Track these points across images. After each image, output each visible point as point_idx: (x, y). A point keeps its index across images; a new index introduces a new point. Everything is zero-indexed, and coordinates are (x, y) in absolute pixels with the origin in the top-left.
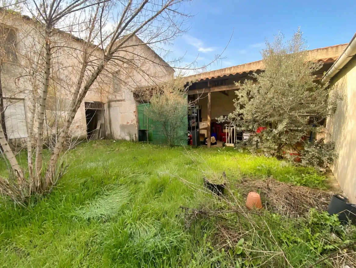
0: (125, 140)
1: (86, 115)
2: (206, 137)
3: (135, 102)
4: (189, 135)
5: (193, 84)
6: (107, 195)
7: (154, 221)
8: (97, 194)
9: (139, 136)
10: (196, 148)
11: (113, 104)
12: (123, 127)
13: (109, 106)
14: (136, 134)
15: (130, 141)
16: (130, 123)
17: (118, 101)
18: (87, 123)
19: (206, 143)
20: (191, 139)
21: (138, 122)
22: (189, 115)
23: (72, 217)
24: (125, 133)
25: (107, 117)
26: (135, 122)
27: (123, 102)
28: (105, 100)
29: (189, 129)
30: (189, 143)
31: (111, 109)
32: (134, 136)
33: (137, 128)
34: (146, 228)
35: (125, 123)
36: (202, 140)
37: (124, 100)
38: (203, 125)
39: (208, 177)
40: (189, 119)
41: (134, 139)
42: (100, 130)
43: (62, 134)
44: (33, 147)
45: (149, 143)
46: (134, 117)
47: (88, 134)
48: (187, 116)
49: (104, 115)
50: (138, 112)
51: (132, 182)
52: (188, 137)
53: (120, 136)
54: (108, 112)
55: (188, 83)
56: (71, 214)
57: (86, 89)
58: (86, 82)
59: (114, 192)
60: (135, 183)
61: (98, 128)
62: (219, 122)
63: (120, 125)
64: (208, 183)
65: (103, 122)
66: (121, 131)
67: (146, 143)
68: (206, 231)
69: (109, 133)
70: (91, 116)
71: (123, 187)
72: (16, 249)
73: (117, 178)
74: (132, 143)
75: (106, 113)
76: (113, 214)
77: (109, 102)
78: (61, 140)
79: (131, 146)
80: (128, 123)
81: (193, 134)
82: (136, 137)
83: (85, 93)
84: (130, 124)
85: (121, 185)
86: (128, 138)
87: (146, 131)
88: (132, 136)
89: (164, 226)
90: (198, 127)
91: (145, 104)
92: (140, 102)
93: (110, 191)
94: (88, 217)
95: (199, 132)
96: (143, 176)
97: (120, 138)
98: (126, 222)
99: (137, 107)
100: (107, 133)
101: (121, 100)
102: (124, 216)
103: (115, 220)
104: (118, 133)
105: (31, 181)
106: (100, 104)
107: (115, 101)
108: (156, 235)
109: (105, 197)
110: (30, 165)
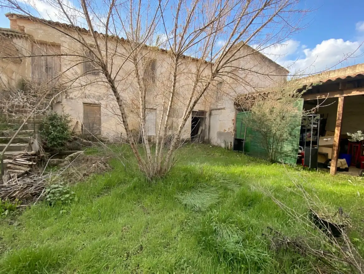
0: (220, 147)
1: (192, 123)
2: (330, 157)
3: (234, 110)
4: (300, 151)
5: (313, 87)
6: (200, 192)
7: (238, 229)
8: (193, 188)
9: (235, 145)
10: (310, 170)
11: (213, 112)
12: (220, 134)
13: (210, 114)
14: (231, 143)
15: (225, 148)
16: (227, 130)
17: (219, 109)
18: (192, 130)
19: (328, 167)
20: (302, 157)
21: (235, 130)
22: (302, 126)
23: (176, 198)
24: (221, 140)
25: (207, 124)
26: (232, 130)
27: (223, 111)
28: (207, 110)
29: (302, 143)
30: (299, 161)
31: (212, 117)
32: (229, 144)
33: (233, 136)
34: (230, 233)
35: (222, 131)
36: (320, 160)
37: (224, 108)
38: (327, 141)
39: (318, 209)
40: (303, 131)
41: (229, 148)
42: (200, 135)
43: (176, 137)
44: (159, 143)
45: (245, 154)
46: (232, 125)
47: (192, 138)
48: (300, 128)
49: (205, 122)
50: (237, 120)
51: (221, 187)
52: (299, 154)
53: (216, 142)
54: (208, 120)
55: (305, 87)
56: (175, 196)
57: (195, 102)
58: (195, 97)
59: (206, 191)
60: (225, 189)
61: (199, 133)
62: (355, 140)
63: (218, 132)
64: (316, 217)
65: (204, 128)
66: (217, 138)
67: (241, 153)
68: (298, 267)
69: (208, 138)
70: (195, 124)
71: (213, 189)
72: (143, 207)
73: (210, 180)
74: (226, 151)
75: (207, 120)
76: (203, 208)
77: (211, 111)
78: (175, 140)
79: (225, 154)
80: (225, 130)
81: (307, 151)
82: (231, 145)
83: (194, 105)
84: (227, 132)
85: (212, 187)
86: (223, 145)
87: (243, 140)
88: (227, 144)
89: (247, 237)
90: (315, 143)
91: (245, 112)
92: (239, 110)
93: (203, 189)
94: (185, 203)
95: (317, 150)
96: (234, 185)
97: (216, 145)
98: (212, 219)
99: (236, 115)
100: (205, 138)
101: (221, 109)
102: (211, 213)
103: (204, 213)
104: (215, 140)
105: (155, 165)
106: (203, 113)
107: (216, 109)
108: (237, 243)
109: (199, 193)
110: (156, 155)
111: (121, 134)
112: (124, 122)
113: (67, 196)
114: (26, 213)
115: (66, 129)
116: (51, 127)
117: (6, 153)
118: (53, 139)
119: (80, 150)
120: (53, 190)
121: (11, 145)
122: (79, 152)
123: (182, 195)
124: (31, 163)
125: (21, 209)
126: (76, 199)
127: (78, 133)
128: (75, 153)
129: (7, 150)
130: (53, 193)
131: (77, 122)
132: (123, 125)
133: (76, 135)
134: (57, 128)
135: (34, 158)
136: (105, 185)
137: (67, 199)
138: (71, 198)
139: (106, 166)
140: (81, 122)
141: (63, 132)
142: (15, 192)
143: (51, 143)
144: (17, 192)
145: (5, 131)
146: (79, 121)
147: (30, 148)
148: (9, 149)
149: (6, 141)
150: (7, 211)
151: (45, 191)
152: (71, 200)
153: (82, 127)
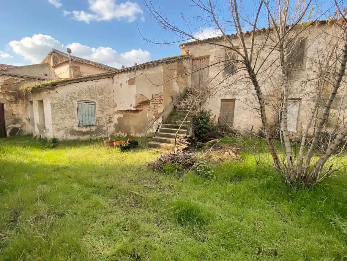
111: (253, 127)
112: (262, 115)
113: (209, 172)
114: (185, 175)
115: (208, 121)
116: (199, 119)
117: (178, 135)
118: (200, 128)
119: (216, 138)
120: (201, 165)
121: (180, 130)
122: (215, 140)
123: (340, 220)
124: (188, 143)
125: (183, 172)
126: (215, 177)
127: (215, 125)
128: (213, 141)
129: (178, 133)
130: (200, 167)
131: (215, 116)
132: (260, 119)
133: (214, 126)
134: (203, 120)
135: (190, 140)
136: (237, 173)
137: (209, 174)
138: (211, 175)
139: (237, 156)
140: (218, 116)
141: (206, 124)
142: (181, 159)
143: (198, 131)
144: (182, 160)
145: (177, 121)
146: (216, 115)
147: (188, 133)
148: (179, 132)
149: (177, 127)
150: (177, 170)
151: (195, 164)
152: (211, 176)
153: (218, 120)
